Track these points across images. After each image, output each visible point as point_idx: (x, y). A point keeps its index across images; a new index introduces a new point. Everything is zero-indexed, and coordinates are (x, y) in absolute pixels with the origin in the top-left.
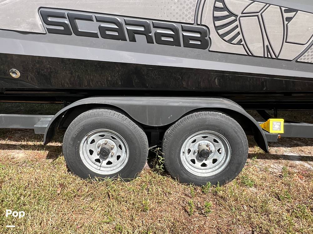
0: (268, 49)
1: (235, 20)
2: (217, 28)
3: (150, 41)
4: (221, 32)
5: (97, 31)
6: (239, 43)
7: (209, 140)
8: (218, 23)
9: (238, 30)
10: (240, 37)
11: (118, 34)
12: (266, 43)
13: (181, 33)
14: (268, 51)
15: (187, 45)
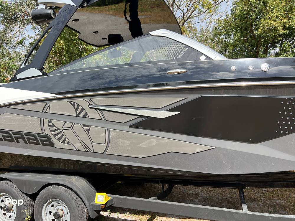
0: (85, 146)
1: (61, 132)
2: (54, 136)
3: (26, 142)
5: (2, 138)
6: (68, 143)
8: (53, 133)
9: (65, 136)
10: (67, 141)
11: (11, 139)
12: (83, 144)
13: (38, 138)
14: (86, 148)
15: (43, 145)
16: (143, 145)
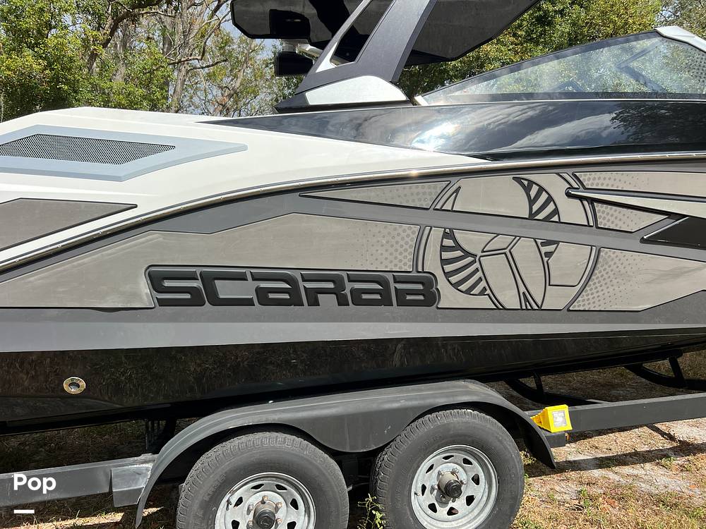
0: (526, 297)
1: (474, 262)
2: (448, 275)
3: (342, 302)
4: (454, 279)
5: (252, 295)
6: (482, 293)
7: (456, 461)
8: (448, 268)
9: (479, 274)
10: (483, 284)
11: (289, 297)
12: (522, 289)
13: (393, 286)
14: (526, 300)
15: (402, 302)
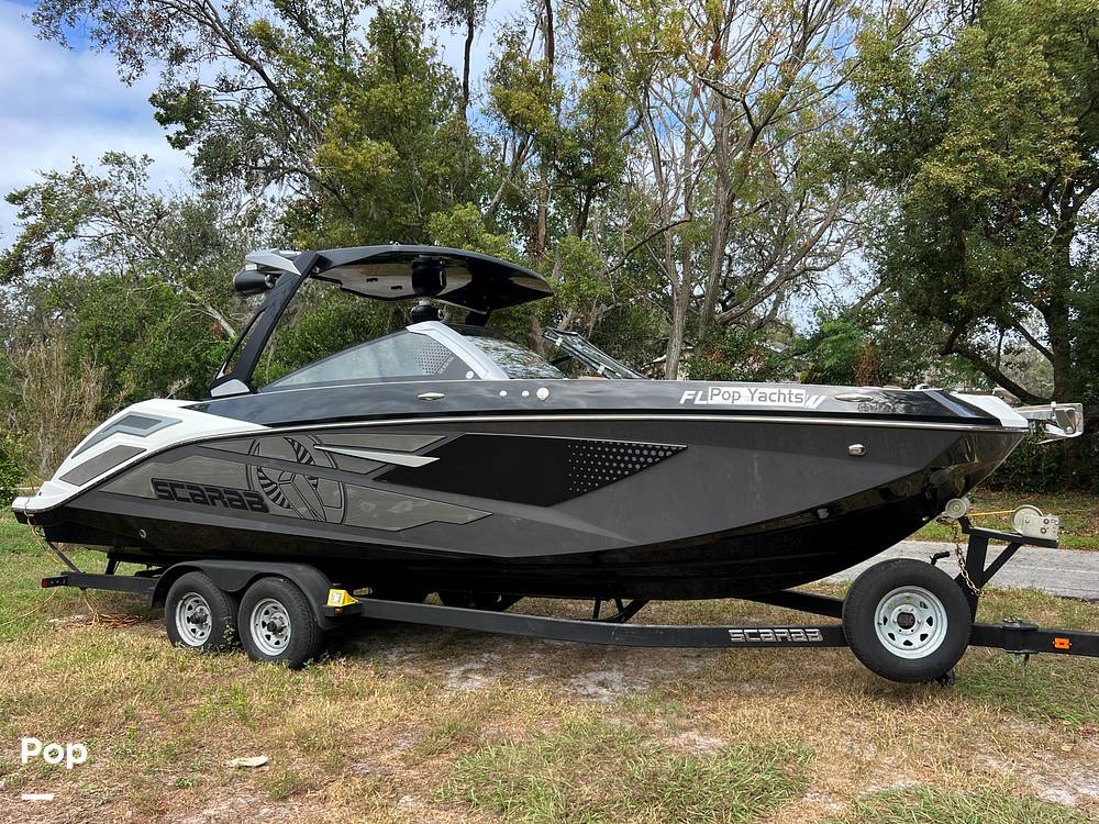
5: (189, 497)
11: (203, 499)
15: (252, 509)
16: (395, 509)
